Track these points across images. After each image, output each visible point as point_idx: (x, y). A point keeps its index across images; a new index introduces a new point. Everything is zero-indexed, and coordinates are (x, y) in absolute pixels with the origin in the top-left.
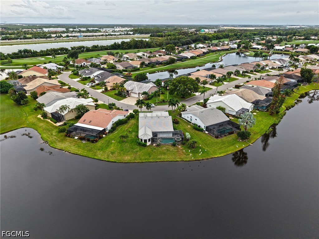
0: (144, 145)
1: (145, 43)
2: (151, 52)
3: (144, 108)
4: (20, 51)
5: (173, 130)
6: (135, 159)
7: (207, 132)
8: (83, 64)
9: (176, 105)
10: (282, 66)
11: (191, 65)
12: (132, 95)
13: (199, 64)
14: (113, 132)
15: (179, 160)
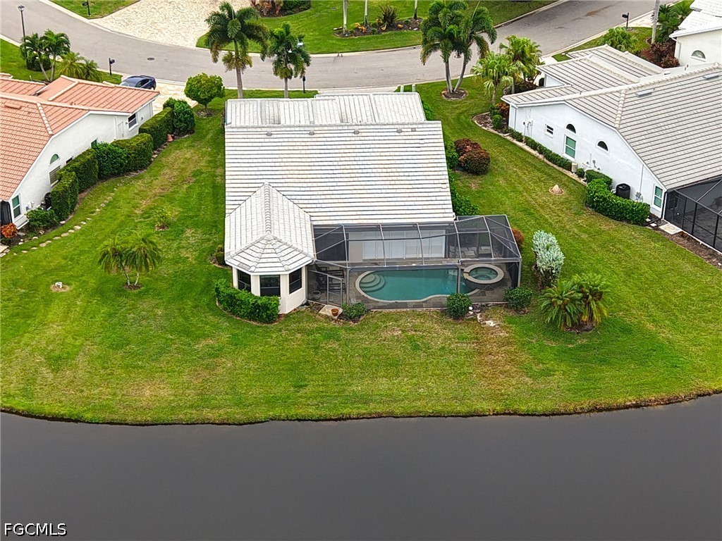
0: (264, 313)
3: (260, 69)
5: (450, 217)
6: (204, 398)
7: (671, 229)
9: (474, 48)
14: (54, 226)
15: (486, 406)
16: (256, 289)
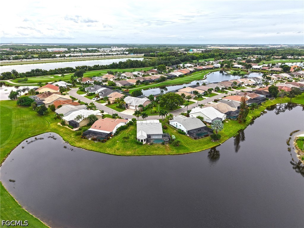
0: (141, 144)
1: (140, 63)
2: (145, 72)
3: (140, 117)
4: (33, 71)
5: (163, 133)
6: (135, 153)
7: (188, 135)
8: (87, 82)
9: (165, 115)
10: (256, 83)
11: (179, 82)
12: (131, 107)
13: (186, 82)
14: (117, 135)
15: (166, 154)
16: (140, 141)
